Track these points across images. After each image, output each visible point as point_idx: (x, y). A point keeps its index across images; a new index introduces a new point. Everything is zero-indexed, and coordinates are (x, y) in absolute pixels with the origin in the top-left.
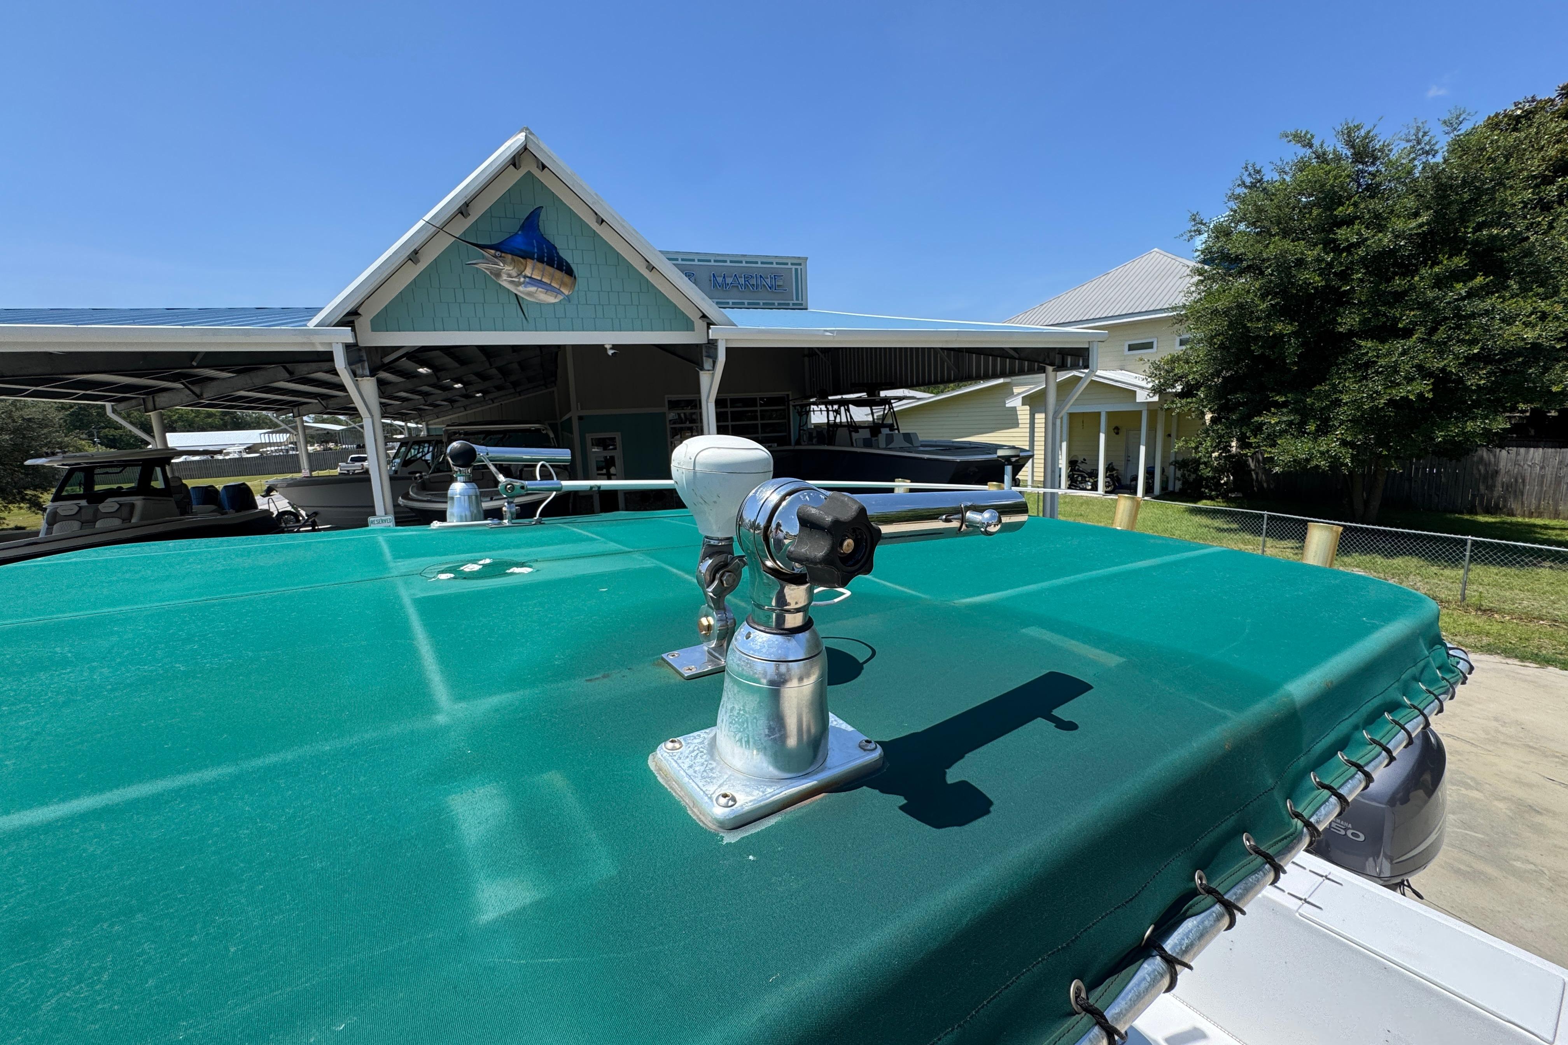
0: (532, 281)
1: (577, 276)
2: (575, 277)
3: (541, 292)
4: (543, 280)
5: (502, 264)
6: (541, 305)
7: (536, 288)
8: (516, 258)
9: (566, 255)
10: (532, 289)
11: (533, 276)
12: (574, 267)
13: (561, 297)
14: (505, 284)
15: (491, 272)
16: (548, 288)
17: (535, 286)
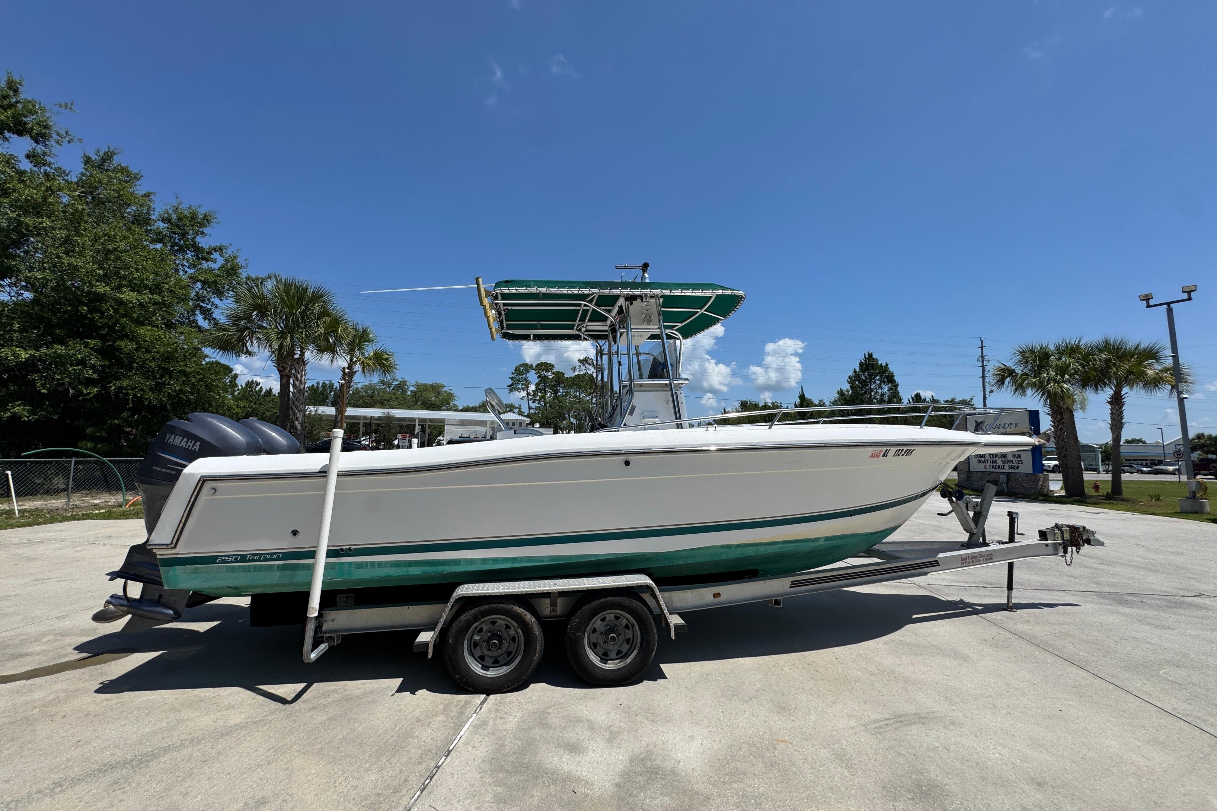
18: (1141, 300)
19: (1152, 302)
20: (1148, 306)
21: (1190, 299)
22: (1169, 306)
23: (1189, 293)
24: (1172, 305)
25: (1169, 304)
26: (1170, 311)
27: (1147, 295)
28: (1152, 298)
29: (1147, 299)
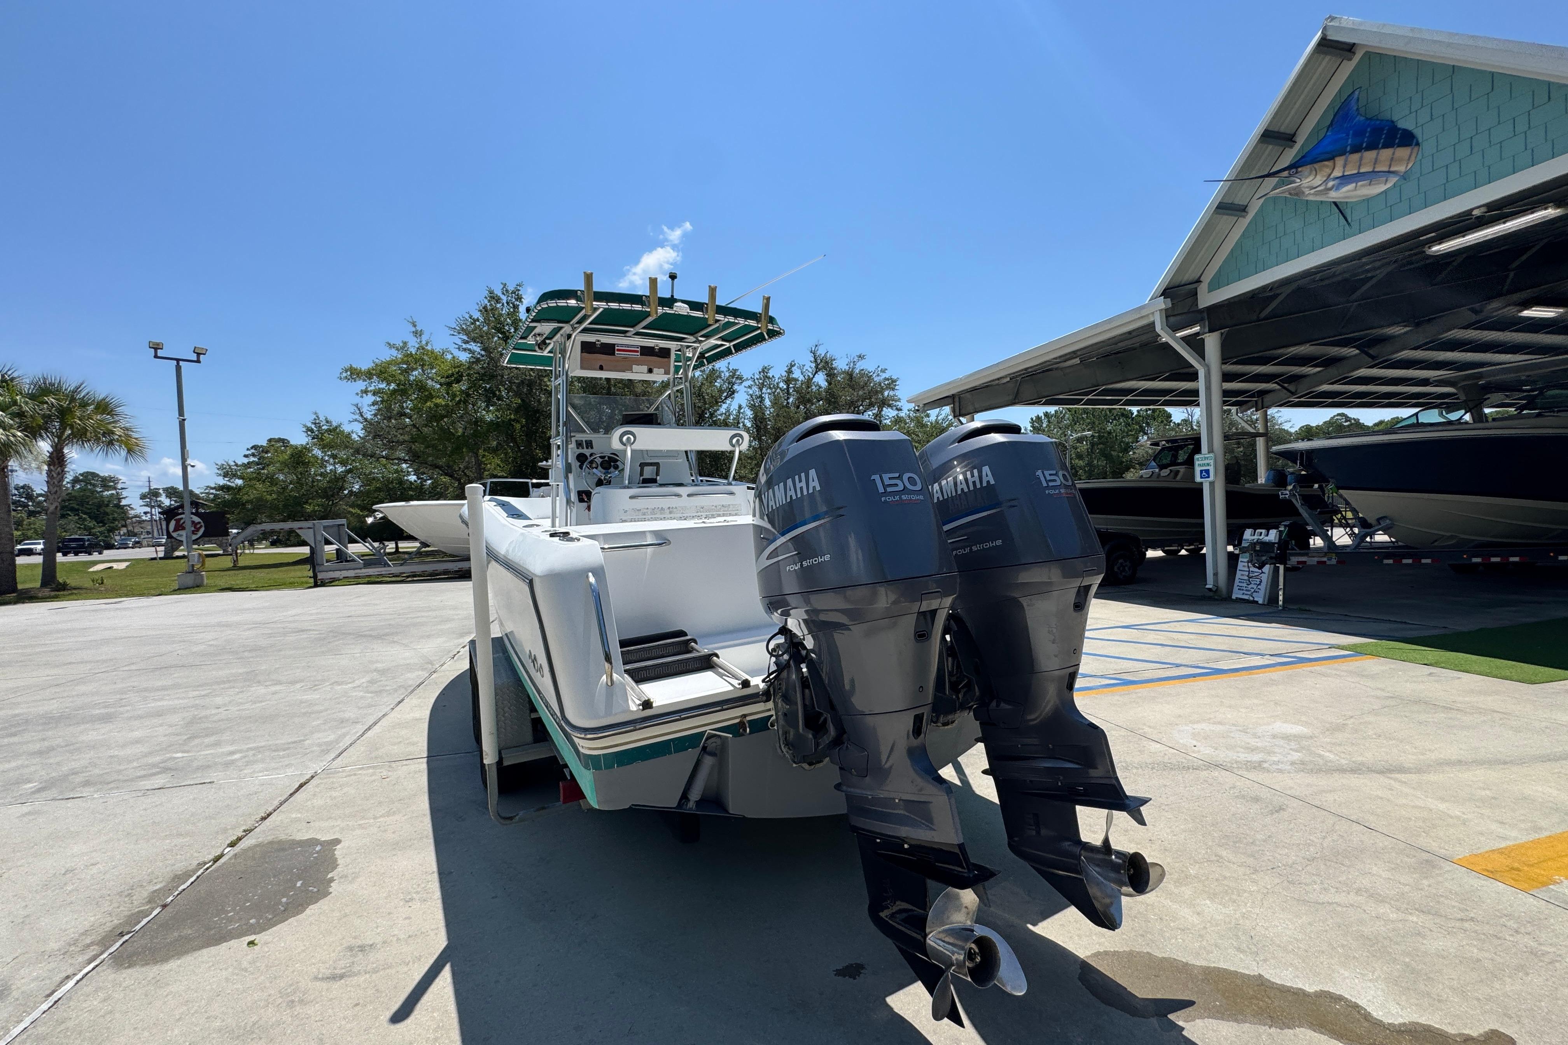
0: (1345, 179)
1: (1420, 140)
2: (1418, 144)
3: (1362, 186)
4: (1362, 171)
5: (1299, 180)
6: (1368, 200)
7: (1354, 185)
8: (1316, 166)
9: (1405, 124)
10: (1351, 186)
11: (1346, 174)
12: (1418, 133)
13: (1393, 180)
14: (1311, 198)
15: (1290, 194)
16: (1372, 176)
17: (1352, 183)
18: (150, 347)
19: (160, 353)
20: (156, 356)
21: (198, 361)
22: (178, 363)
23: (199, 354)
24: (181, 363)
25: (178, 360)
26: (178, 369)
27: (158, 344)
28: (162, 349)
29: (156, 347)
